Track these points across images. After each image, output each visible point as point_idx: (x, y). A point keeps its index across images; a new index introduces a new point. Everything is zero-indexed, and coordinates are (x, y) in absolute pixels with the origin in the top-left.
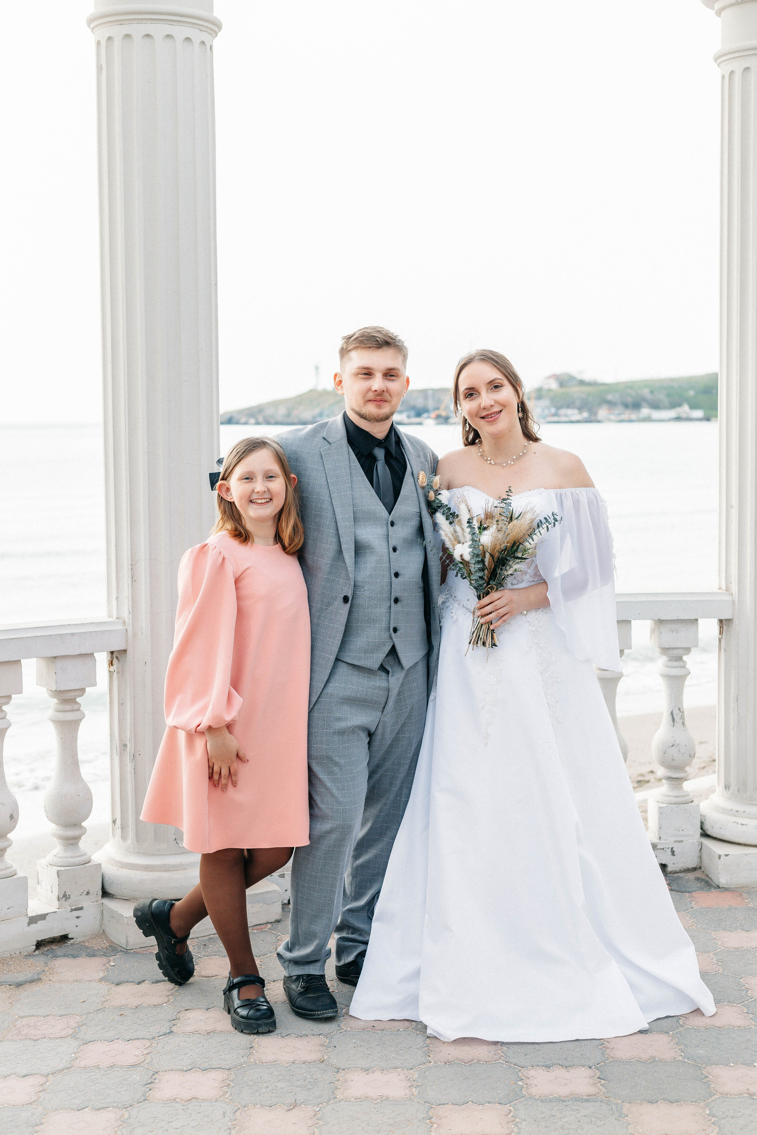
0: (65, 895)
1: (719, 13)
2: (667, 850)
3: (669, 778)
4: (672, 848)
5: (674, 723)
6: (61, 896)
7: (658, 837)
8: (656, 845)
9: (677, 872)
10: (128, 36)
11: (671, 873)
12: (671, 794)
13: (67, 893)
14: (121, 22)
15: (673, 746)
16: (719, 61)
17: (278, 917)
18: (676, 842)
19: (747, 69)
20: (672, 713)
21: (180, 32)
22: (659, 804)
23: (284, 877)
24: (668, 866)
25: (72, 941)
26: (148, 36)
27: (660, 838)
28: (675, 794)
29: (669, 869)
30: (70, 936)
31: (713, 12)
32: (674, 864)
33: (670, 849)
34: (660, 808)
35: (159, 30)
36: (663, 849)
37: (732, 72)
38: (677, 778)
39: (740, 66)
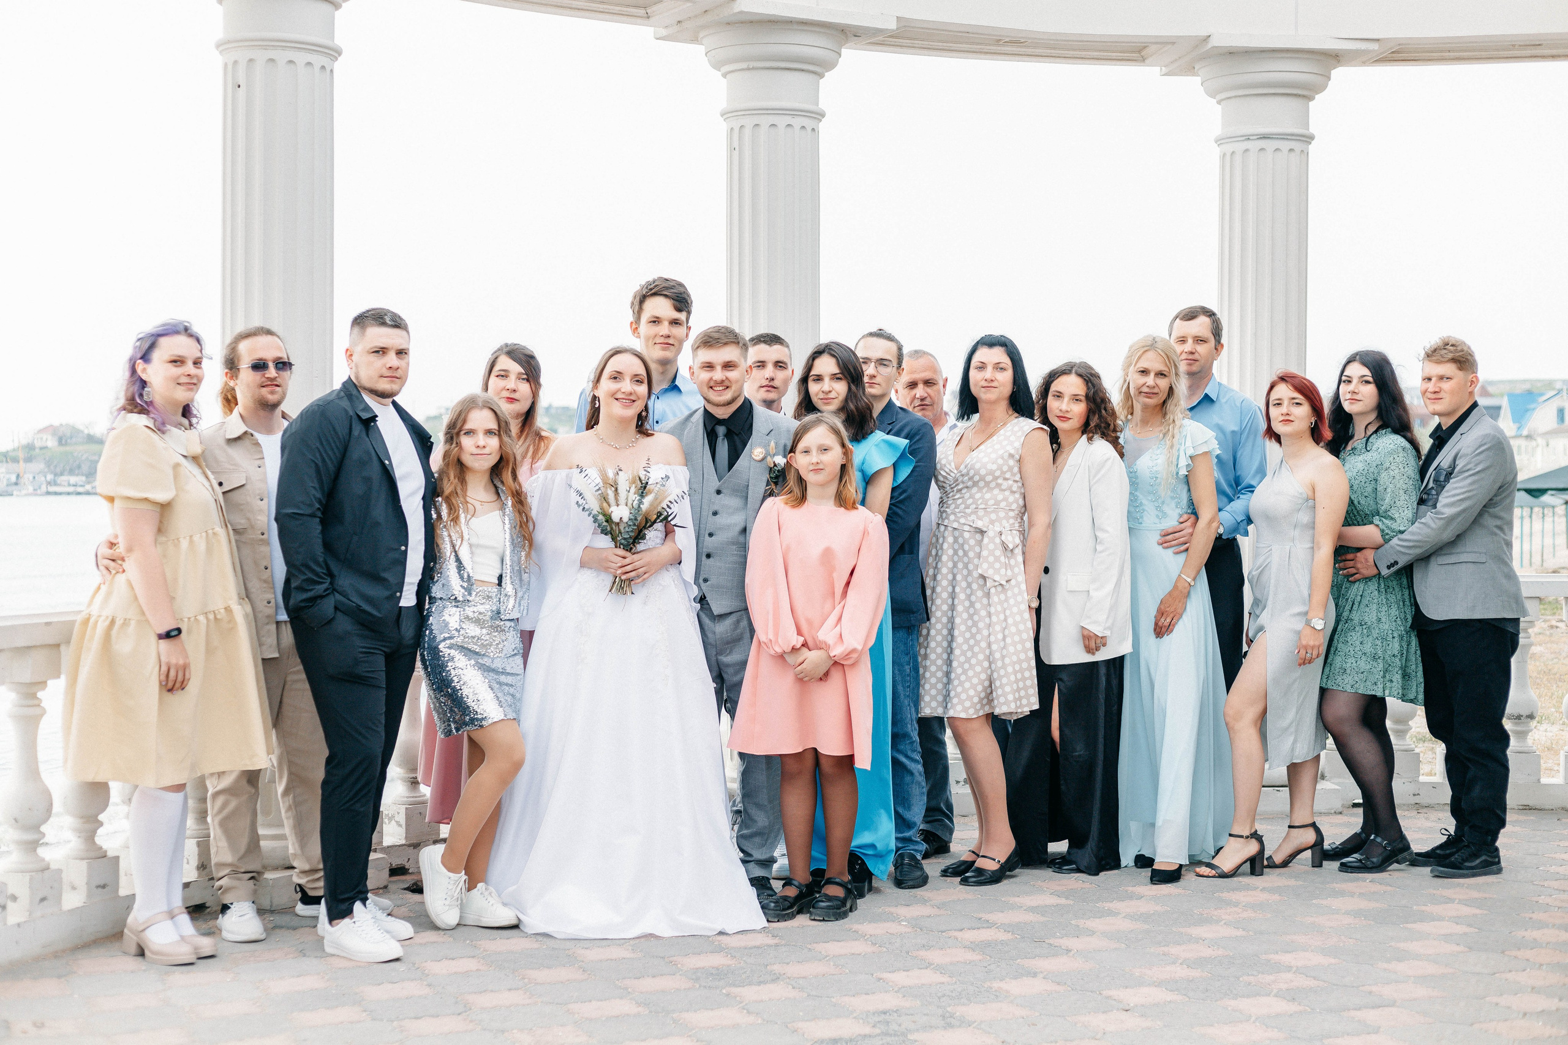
0: (203, 865)
1: (724, 75)
6: (200, 866)
10: (272, 60)
13: (205, 863)
14: (265, 48)
16: (725, 117)
17: (385, 883)
19: (757, 125)
21: (318, 60)
25: (208, 910)
26: (291, 62)
30: (207, 905)
31: (719, 73)
35: (301, 58)
39: (749, 122)
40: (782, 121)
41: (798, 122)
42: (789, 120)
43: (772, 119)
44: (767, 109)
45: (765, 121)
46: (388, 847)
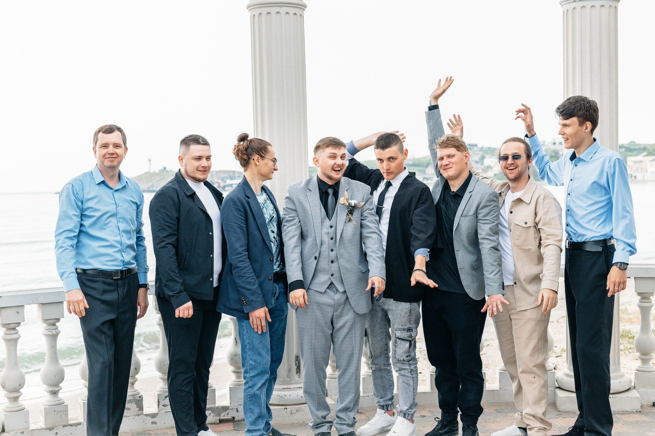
2: (234, 409)
3: (235, 372)
4: (237, 408)
5: (236, 343)
7: (230, 403)
8: (229, 407)
9: (240, 421)
11: (237, 421)
12: (236, 380)
15: (236, 355)
16: (249, 9)
18: (239, 405)
19: (260, 14)
20: (236, 339)
22: (230, 386)
23: (23, 433)
24: (235, 418)
27: (231, 403)
28: (238, 380)
29: (236, 419)
32: (238, 416)
33: (236, 409)
34: (230, 388)
36: (232, 409)
37: (254, 15)
38: (239, 372)
39: (256, 12)
40: (273, 10)
41: (283, 10)
42: (278, 9)
43: (268, 9)
44: (264, 4)
45: (264, 11)
46: (32, 430)
